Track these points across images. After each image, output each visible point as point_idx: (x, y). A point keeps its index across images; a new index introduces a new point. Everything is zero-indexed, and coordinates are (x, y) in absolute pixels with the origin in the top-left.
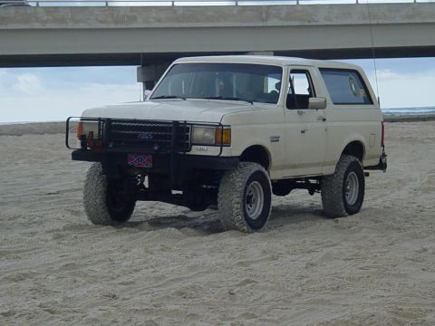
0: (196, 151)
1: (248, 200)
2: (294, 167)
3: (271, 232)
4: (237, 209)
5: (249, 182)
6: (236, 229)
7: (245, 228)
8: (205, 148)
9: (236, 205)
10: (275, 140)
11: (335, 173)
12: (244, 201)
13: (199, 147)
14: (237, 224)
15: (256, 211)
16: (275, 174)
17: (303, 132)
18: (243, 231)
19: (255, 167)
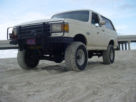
0: (53, 35)
1: (78, 58)
2: (95, 46)
3: (88, 71)
4: (73, 61)
5: (78, 49)
6: (73, 70)
7: (77, 69)
8: (57, 33)
9: (72, 59)
10: (88, 34)
11: (107, 50)
12: (76, 57)
13: (54, 34)
14: (73, 68)
15: (81, 62)
16: (88, 48)
17: (98, 33)
18: (76, 71)
19: (81, 43)
